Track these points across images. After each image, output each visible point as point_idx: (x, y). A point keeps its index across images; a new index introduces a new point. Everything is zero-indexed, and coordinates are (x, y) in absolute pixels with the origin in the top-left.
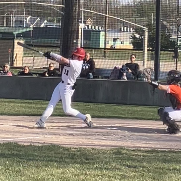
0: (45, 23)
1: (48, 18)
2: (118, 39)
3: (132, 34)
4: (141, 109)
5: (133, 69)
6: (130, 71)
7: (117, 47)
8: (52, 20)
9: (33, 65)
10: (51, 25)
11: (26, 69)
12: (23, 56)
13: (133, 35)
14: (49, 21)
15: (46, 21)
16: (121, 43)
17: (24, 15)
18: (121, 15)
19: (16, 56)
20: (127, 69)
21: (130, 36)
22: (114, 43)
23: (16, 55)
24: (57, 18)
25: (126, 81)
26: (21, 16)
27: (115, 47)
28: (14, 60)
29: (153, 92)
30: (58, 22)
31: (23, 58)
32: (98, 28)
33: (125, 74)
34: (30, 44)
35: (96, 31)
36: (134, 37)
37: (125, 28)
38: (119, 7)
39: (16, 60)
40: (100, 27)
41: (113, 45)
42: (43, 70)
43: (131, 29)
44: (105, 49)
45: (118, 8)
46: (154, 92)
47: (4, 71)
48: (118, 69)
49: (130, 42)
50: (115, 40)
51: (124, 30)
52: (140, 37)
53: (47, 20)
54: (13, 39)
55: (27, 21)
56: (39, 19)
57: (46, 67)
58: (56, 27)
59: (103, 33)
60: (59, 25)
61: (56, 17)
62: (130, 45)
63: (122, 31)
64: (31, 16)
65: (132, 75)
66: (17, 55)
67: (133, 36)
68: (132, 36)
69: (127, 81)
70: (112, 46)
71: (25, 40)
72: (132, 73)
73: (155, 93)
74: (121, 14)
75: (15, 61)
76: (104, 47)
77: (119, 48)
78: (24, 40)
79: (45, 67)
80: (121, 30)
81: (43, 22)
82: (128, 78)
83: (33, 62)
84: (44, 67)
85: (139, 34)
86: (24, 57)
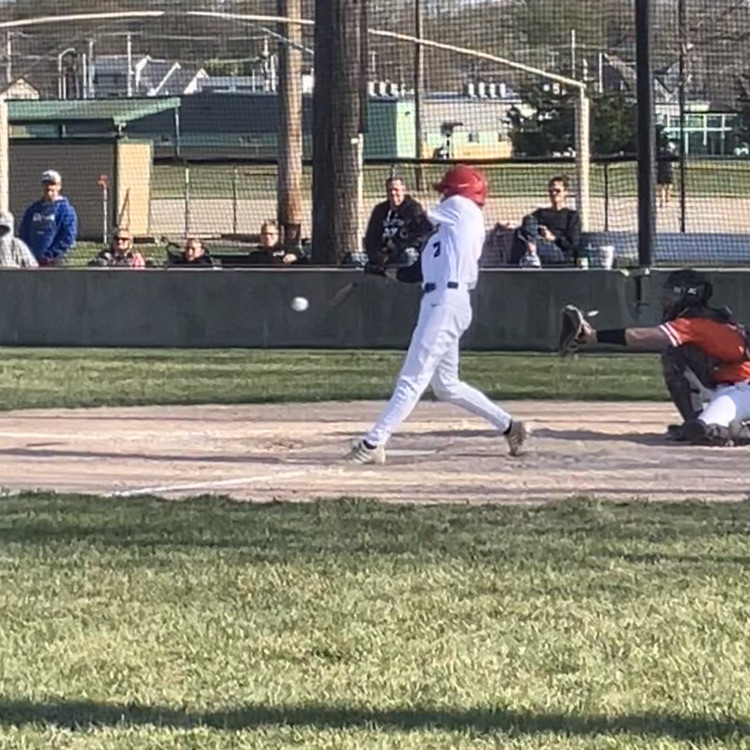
0: (199, 80)
1: (212, 61)
2: (456, 124)
3: (509, 107)
4: (603, 364)
5: (562, 230)
6: (550, 236)
7: (457, 155)
8: (225, 68)
9: (187, 228)
10: (224, 84)
11: (194, 249)
12: (151, 199)
13: (514, 109)
14: (211, 72)
15: (201, 74)
16: (471, 138)
17: (126, 53)
18: (463, 39)
19: (127, 199)
20: (540, 230)
21: (505, 114)
22: (446, 139)
23: (127, 195)
24: (242, 61)
25: (539, 272)
26: (116, 57)
27: (448, 155)
28: (120, 212)
29: (635, 305)
30: (245, 75)
31: (150, 205)
32: (388, 89)
33: (533, 247)
34: (173, 155)
35: (381, 101)
36: (515, 117)
37: (482, 86)
38: (452, 15)
39: (125, 212)
40: (394, 87)
41: (442, 149)
42: (221, 242)
43: (503, 87)
44: (418, 161)
45: (449, 19)
46: (639, 305)
47: (117, 254)
48: (511, 230)
49: (500, 136)
50: (447, 129)
51: (476, 91)
52: (537, 114)
53: (208, 70)
54: (114, 142)
55: (138, 73)
56: (177, 66)
57: (232, 231)
58: (240, 92)
59: (410, 106)
60: (249, 84)
61: (238, 57)
62: (502, 143)
63: (469, 96)
64: (148, 57)
65: (556, 248)
66: (130, 197)
67: (513, 113)
68: (509, 115)
69: (540, 269)
70: (437, 152)
71: (155, 142)
72: (558, 242)
73: (642, 308)
74: (460, 36)
75: (125, 217)
76: (412, 155)
77: (462, 157)
78: (152, 144)
79: (227, 232)
80: (466, 94)
81: (194, 75)
82: (543, 262)
83: (186, 219)
84: (223, 232)
85: (533, 105)
86: (154, 202)
